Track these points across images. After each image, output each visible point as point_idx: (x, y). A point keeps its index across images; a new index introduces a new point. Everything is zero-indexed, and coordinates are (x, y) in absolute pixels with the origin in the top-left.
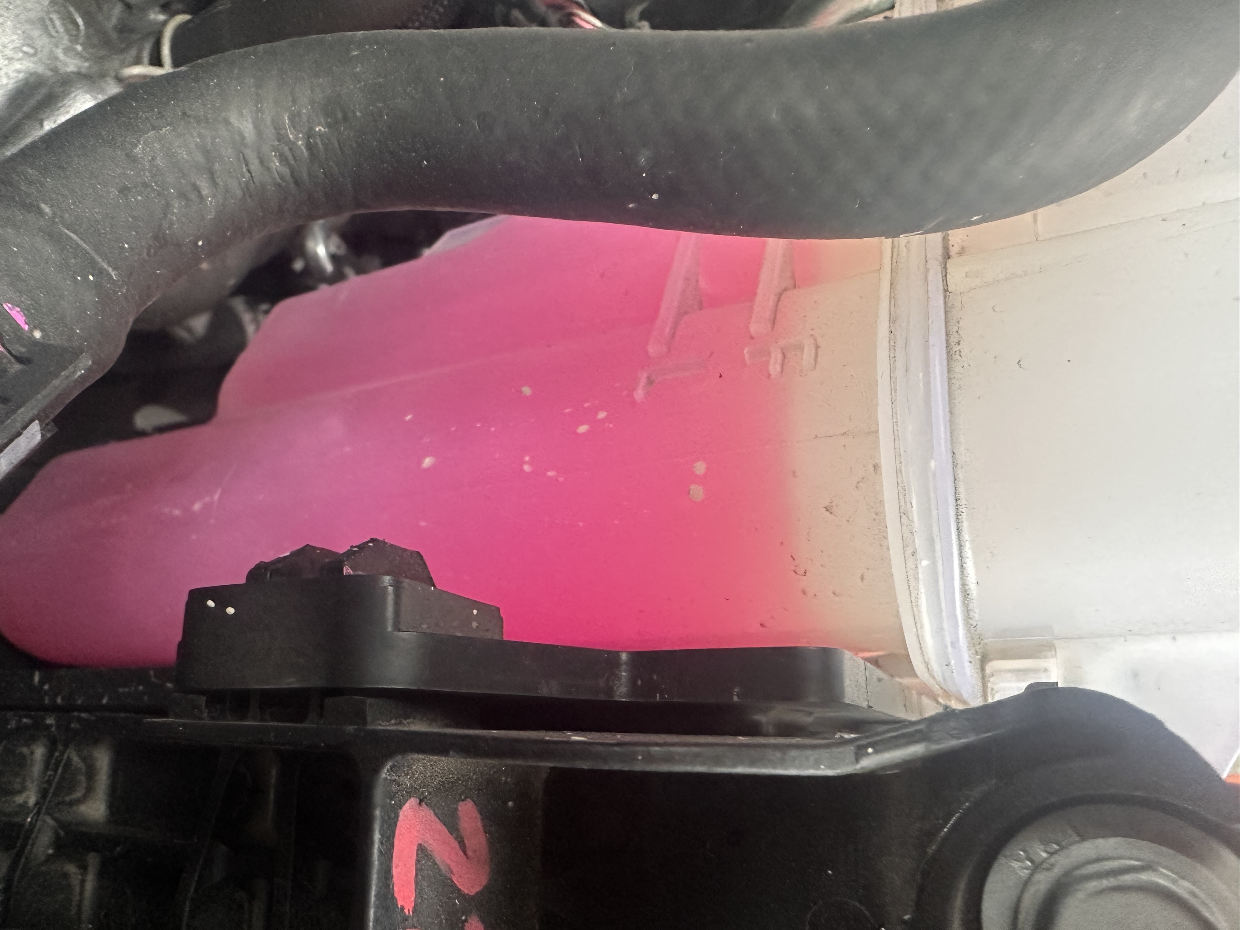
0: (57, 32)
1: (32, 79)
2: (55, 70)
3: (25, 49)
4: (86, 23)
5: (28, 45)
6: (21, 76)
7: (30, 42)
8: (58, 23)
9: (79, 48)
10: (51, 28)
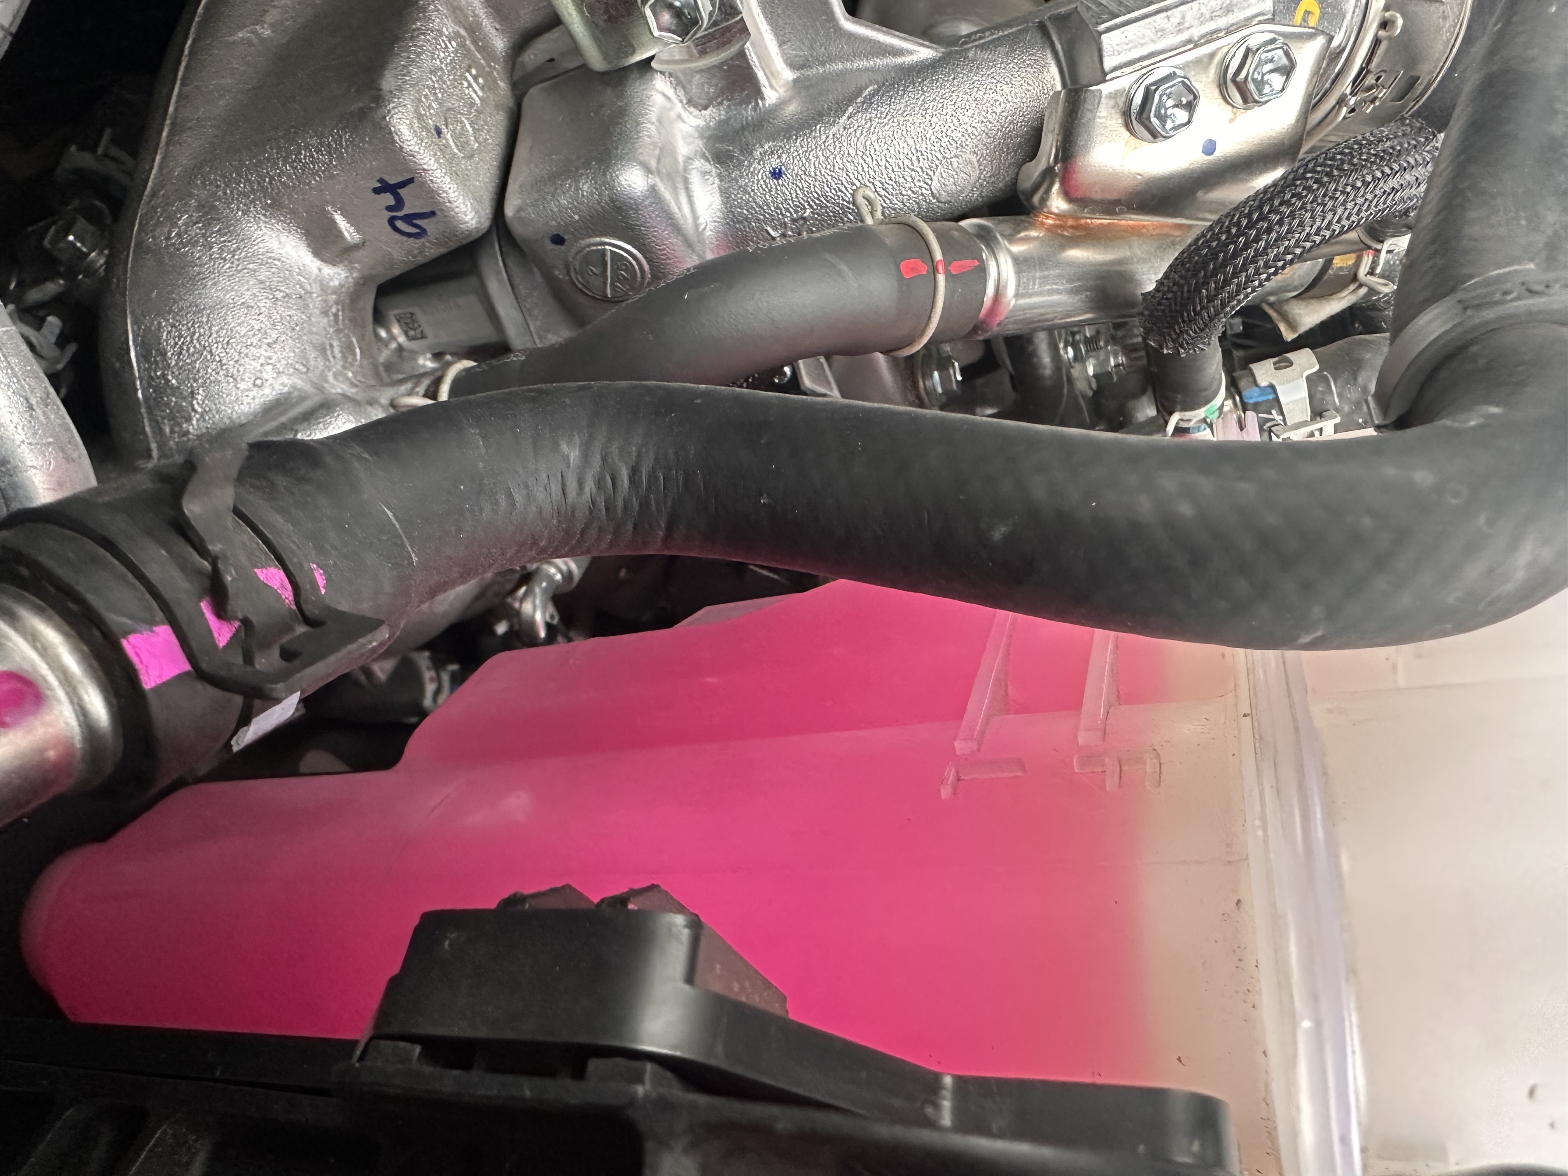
0: (334, 357)
2: (321, 389)
3: (297, 366)
4: (363, 356)
5: (302, 364)
6: (286, 390)
7: (305, 362)
8: (337, 350)
9: (350, 374)
10: (329, 352)
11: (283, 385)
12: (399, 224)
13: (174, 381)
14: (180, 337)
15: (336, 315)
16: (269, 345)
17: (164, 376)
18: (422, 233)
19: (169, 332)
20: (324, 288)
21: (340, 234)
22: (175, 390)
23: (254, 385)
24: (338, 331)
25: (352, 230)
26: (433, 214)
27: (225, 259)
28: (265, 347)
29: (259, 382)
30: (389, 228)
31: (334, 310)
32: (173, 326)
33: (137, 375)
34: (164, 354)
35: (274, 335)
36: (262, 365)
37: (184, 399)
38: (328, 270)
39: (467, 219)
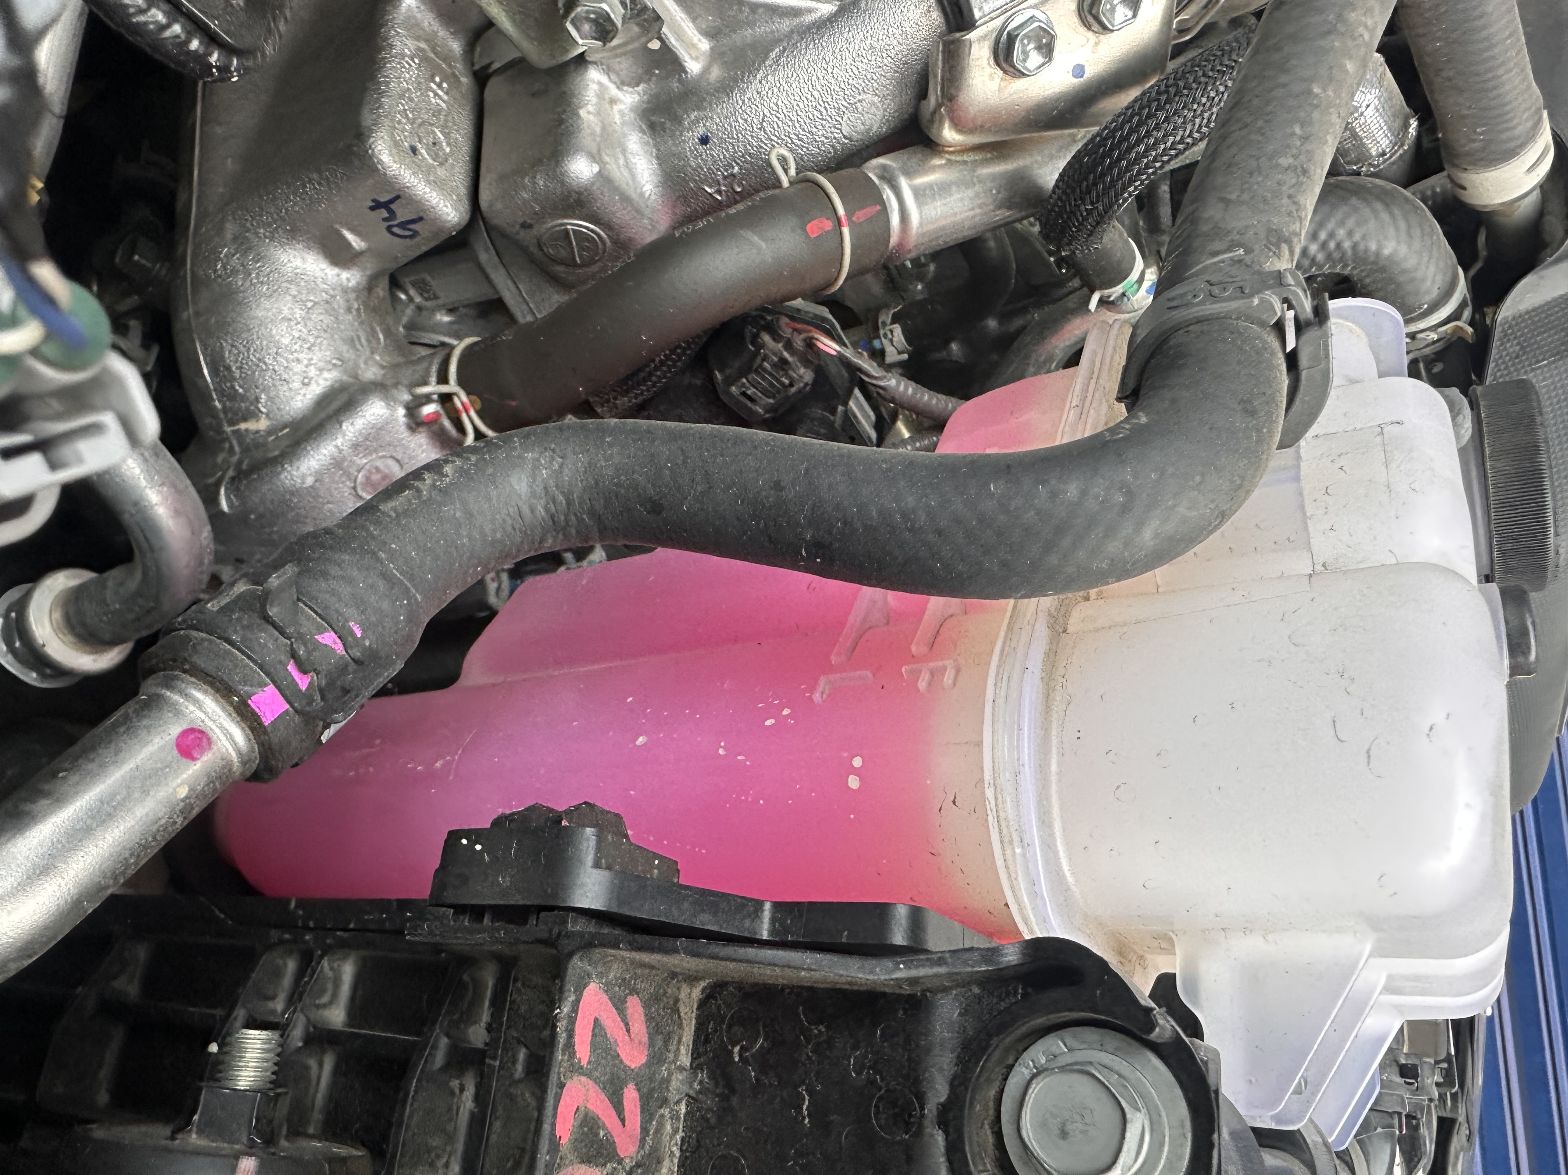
0: (362, 346)
1: (337, 385)
2: (356, 377)
3: (334, 361)
4: (385, 337)
5: (338, 359)
6: (329, 384)
7: (339, 356)
8: (363, 341)
9: (378, 358)
10: (357, 343)
11: (326, 380)
12: (396, 230)
13: (241, 390)
14: (240, 353)
15: (358, 310)
16: (309, 349)
17: (233, 387)
18: (415, 234)
19: (230, 352)
20: (345, 291)
21: (348, 244)
22: (243, 398)
23: (304, 384)
24: (361, 323)
25: (358, 240)
26: (421, 219)
27: (262, 283)
28: (306, 351)
29: (306, 381)
30: (388, 235)
31: (356, 306)
32: (232, 346)
33: (212, 387)
34: (228, 368)
35: (312, 340)
36: (307, 366)
37: (252, 404)
38: (345, 275)
39: (450, 218)
